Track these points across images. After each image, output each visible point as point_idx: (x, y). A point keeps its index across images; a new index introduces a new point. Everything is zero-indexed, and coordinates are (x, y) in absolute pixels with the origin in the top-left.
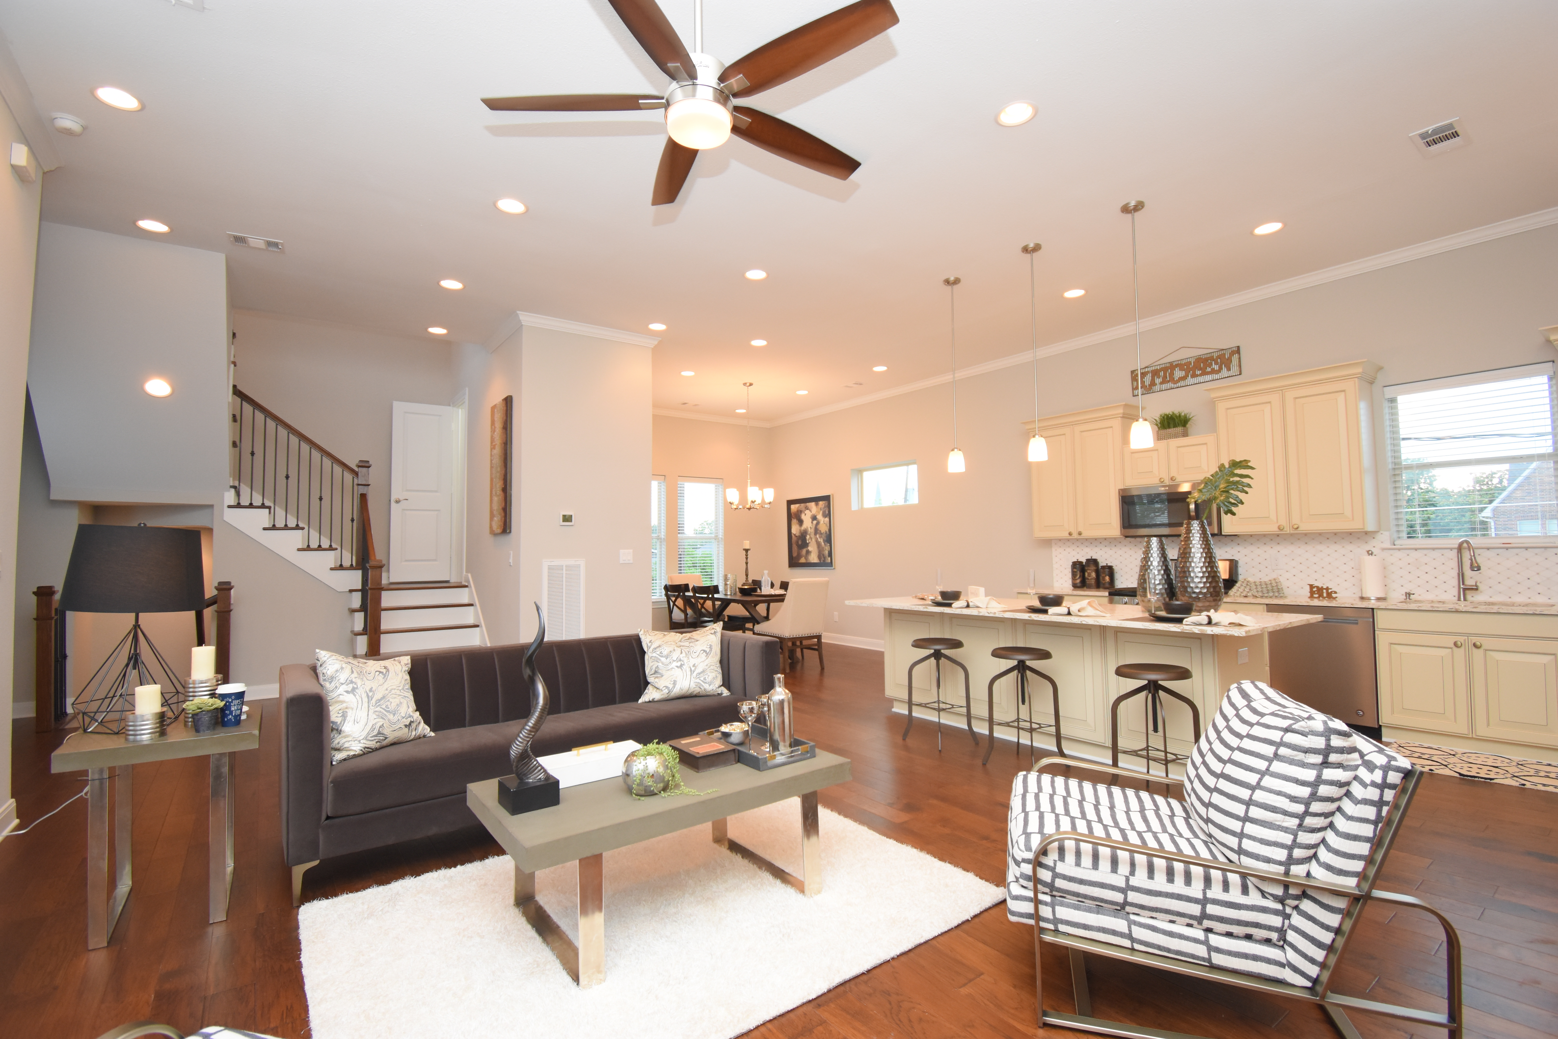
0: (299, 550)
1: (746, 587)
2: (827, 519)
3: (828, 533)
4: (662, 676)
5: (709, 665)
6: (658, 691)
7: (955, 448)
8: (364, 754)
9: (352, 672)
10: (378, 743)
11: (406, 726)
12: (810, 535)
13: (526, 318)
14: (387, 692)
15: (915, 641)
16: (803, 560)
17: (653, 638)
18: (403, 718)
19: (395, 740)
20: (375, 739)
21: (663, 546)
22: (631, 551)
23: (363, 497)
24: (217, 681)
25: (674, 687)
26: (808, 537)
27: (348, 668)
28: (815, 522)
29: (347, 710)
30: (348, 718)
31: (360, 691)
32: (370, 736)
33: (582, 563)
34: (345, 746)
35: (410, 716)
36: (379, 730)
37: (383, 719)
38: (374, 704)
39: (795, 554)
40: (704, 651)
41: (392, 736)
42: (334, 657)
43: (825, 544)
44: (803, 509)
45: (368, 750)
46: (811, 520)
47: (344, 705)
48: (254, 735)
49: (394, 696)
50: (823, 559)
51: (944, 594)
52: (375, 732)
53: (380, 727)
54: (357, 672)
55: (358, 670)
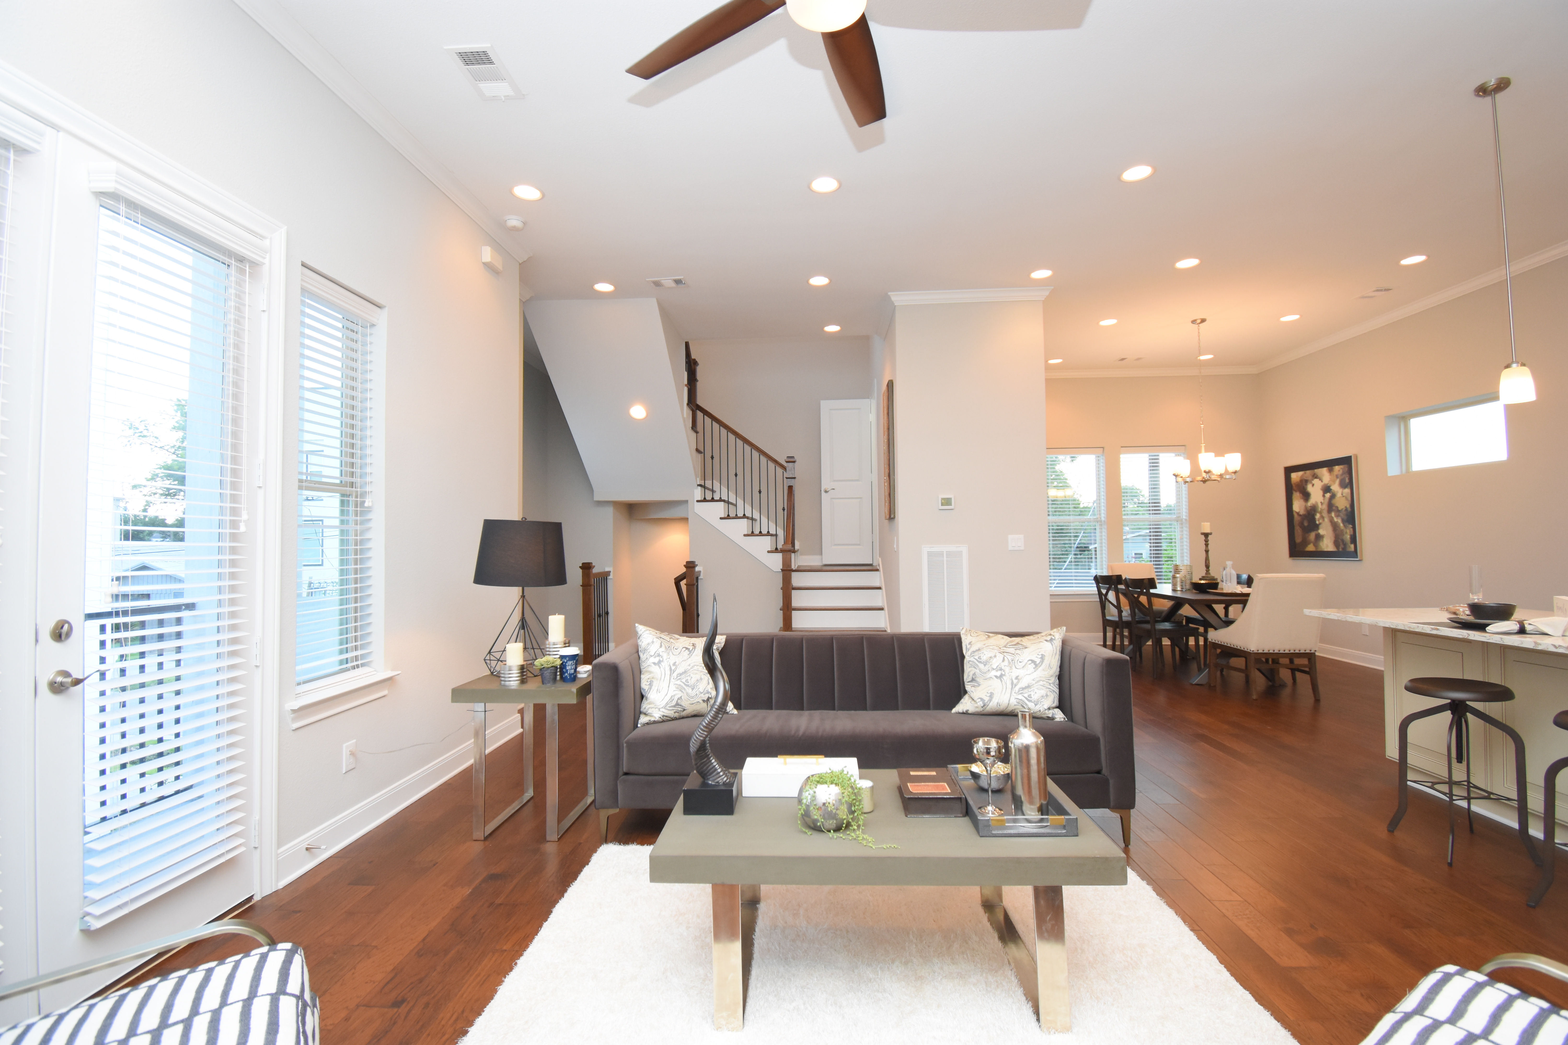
0: (745, 535)
1: (1203, 582)
2: (1347, 491)
3: (1349, 509)
4: (979, 685)
5: (1037, 680)
6: (973, 702)
7: (1513, 362)
8: (663, 721)
9: (661, 646)
10: (677, 714)
11: (704, 701)
12: (1321, 513)
13: (898, 298)
14: (689, 668)
15: (1412, 681)
16: (1311, 548)
17: (973, 639)
18: (701, 693)
19: (695, 713)
20: (673, 710)
21: (1103, 530)
22: (1022, 536)
23: (790, 488)
24: (565, 644)
25: (990, 700)
26: (1318, 516)
27: (658, 642)
28: (1328, 495)
29: (653, 680)
30: (653, 687)
31: (665, 664)
32: (668, 706)
33: (964, 549)
34: (648, 712)
35: (708, 692)
36: (677, 701)
37: (682, 692)
38: (675, 677)
39: (1298, 540)
40: (1033, 661)
41: (690, 710)
42: (648, 632)
43: (1345, 526)
44: (1310, 478)
45: (667, 718)
46: (1321, 493)
47: (651, 675)
48: (573, 692)
49: (696, 672)
50: (1342, 546)
51: (1475, 608)
52: (674, 703)
53: (678, 699)
54: (666, 647)
55: (667, 645)
